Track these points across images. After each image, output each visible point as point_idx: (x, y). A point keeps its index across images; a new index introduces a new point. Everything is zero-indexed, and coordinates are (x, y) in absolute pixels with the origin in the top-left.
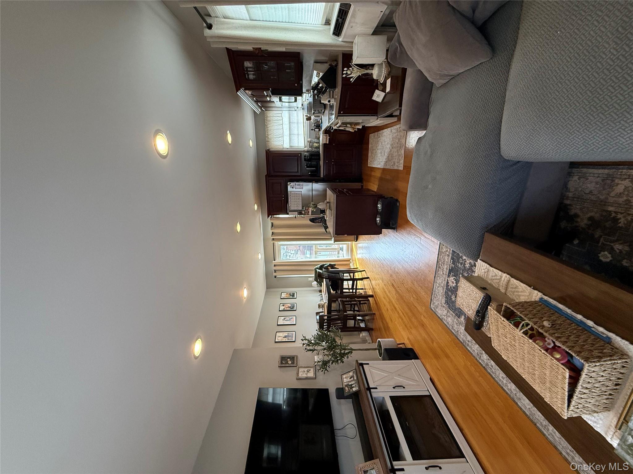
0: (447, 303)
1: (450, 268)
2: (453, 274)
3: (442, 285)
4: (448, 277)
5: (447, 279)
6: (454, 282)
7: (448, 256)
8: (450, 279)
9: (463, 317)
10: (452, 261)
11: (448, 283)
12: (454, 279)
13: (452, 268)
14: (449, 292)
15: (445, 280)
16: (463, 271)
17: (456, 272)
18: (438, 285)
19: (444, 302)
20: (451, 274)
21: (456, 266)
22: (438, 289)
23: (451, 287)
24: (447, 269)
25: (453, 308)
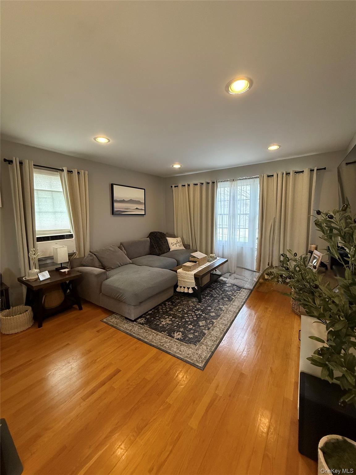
0: (195, 342)
1: (167, 334)
2: (172, 333)
3: (179, 345)
4: (174, 338)
5: (175, 339)
6: (179, 333)
7: (157, 335)
8: (175, 336)
9: (204, 331)
10: (163, 332)
11: (178, 339)
12: (176, 333)
13: (167, 333)
14: (186, 339)
15: (176, 342)
16: (173, 326)
17: (172, 330)
18: (178, 351)
19: (194, 346)
20: (172, 335)
21: (168, 329)
22: (182, 351)
23: (182, 337)
24: (167, 338)
25: (199, 337)
